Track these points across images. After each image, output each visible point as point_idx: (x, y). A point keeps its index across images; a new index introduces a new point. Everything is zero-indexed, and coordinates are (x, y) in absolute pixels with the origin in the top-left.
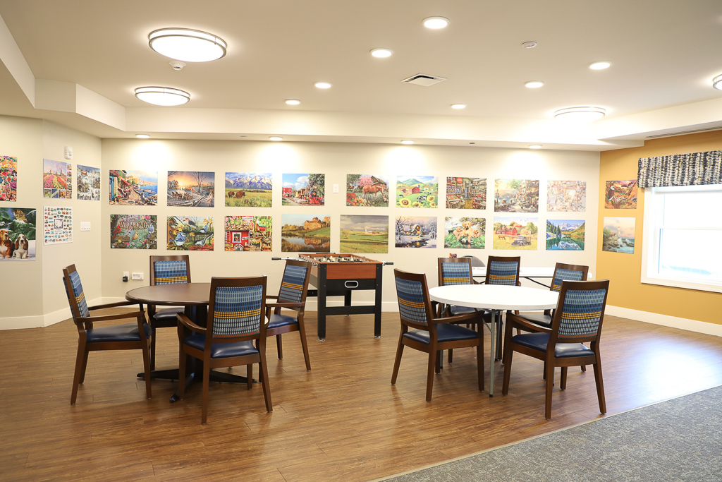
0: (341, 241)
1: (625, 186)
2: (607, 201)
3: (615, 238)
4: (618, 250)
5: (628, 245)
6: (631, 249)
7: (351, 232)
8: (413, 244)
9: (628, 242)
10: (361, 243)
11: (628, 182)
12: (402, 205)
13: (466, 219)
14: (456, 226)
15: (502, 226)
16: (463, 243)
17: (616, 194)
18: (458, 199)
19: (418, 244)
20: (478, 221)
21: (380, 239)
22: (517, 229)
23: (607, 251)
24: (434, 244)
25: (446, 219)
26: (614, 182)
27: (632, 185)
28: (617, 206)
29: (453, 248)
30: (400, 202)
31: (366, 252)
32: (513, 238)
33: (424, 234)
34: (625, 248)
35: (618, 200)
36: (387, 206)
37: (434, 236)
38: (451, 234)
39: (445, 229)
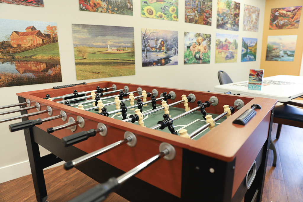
0: (77, 64)
1: (289, 11)
2: (271, 24)
3: (277, 51)
4: (279, 59)
5: (289, 56)
6: (291, 58)
7: (90, 50)
8: (158, 62)
9: (289, 53)
10: (103, 64)
11: (293, 8)
12: (147, 14)
13: (199, 35)
14: (191, 42)
15: (220, 42)
16: (197, 59)
17: (280, 18)
18: (193, 14)
19: (163, 61)
20: (207, 37)
21: (126, 57)
22: (228, 45)
23: (270, 60)
24: (176, 61)
25: (185, 34)
26: (279, 9)
27: (296, 10)
28: (280, 27)
29: (190, 64)
30: (145, 11)
31: (110, 76)
32: (226, 53)
33: (168, 50)
34: (286, 58)
35: (282, 23)
36: (132, 14)
37: (176, 53)
38: (189, 50)
39: (185, 45)
